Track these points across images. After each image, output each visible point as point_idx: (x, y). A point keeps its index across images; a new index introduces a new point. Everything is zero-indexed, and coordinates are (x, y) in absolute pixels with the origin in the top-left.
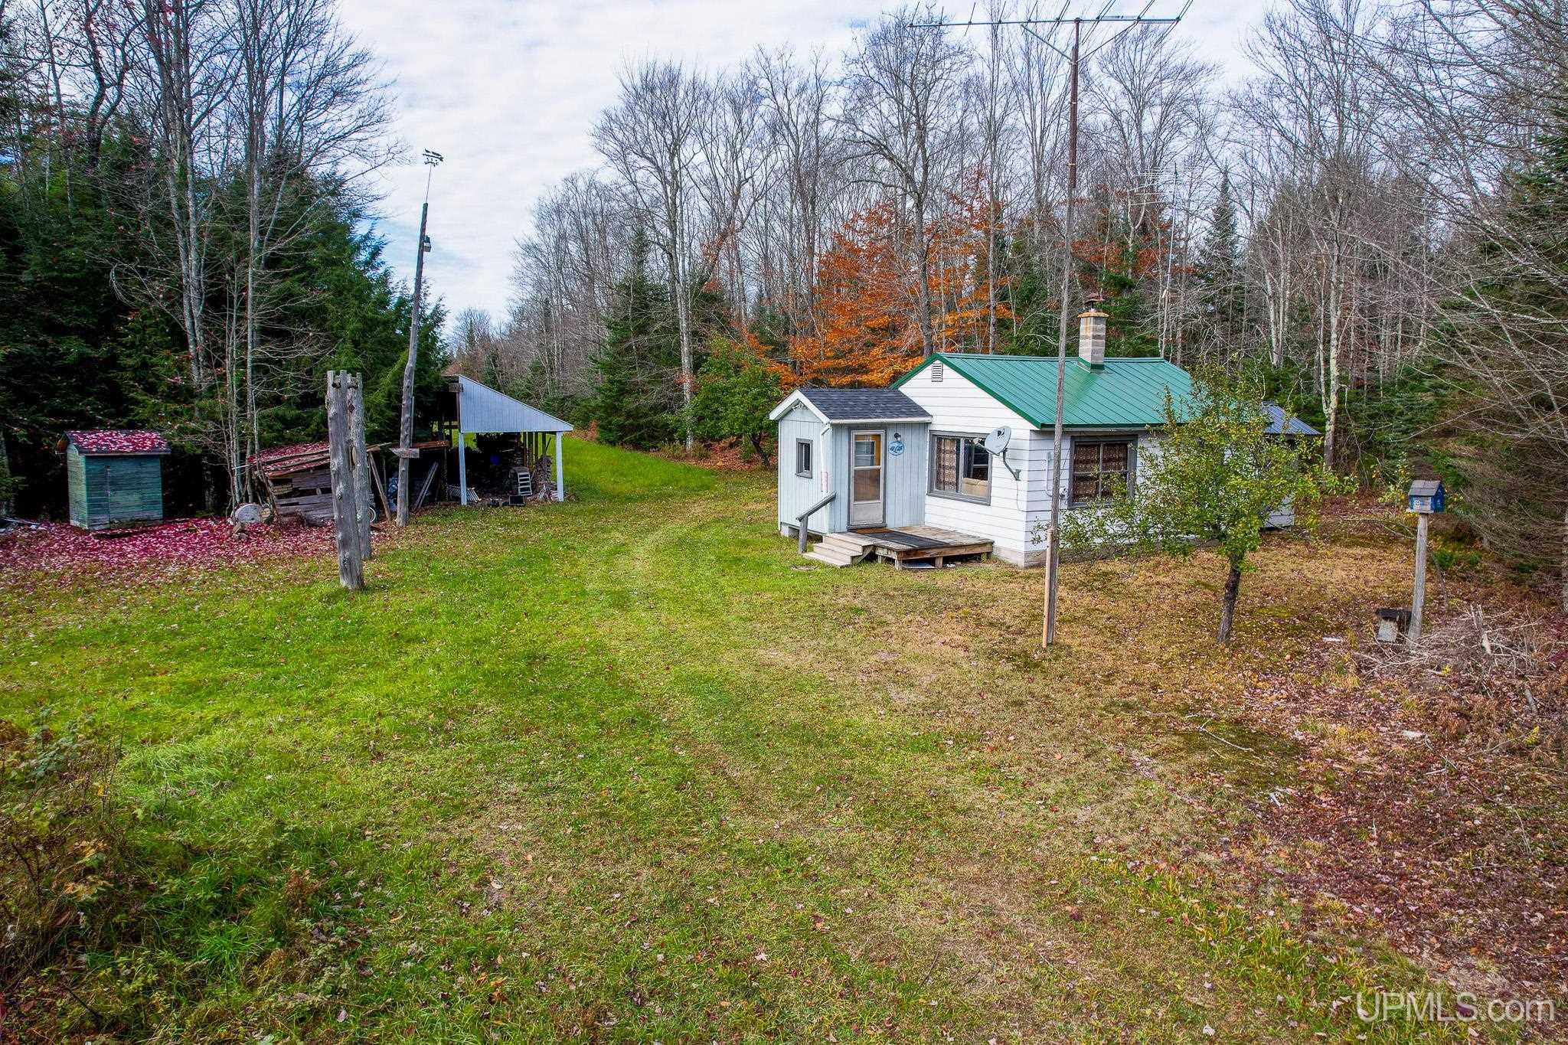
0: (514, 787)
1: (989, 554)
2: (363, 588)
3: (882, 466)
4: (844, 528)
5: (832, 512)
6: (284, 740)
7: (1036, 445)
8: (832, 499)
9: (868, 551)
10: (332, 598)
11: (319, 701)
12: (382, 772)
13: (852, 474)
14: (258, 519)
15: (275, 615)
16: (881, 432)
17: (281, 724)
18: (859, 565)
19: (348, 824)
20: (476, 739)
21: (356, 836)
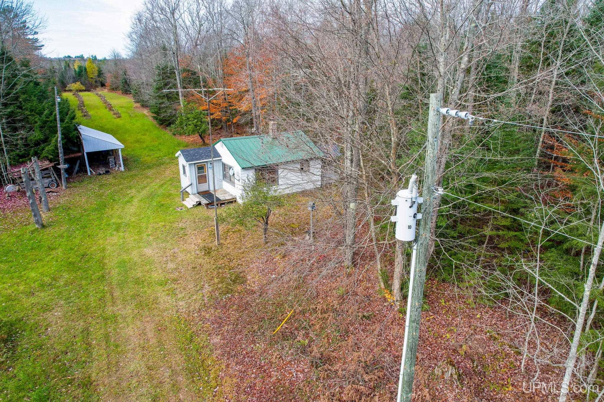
0: (62, 302)
1: (235, 201)
2: (43, 226)
3: (207, 173)
4: (196, 192)
5: (192, 188)
6: (9, 291)
7: (243, 173)
8: (191, 185)
9: (198, 203)
10: (32, 232)
11: (21, 276)
12: (33, 300)
13: (197, 177)
14: (15, 190)
15: (15, 240)
16: (206, 163)
17: (9, 286)
18: (195, 207)
19: (20, 317)
20: (58, 287)
21: (20, 320)
